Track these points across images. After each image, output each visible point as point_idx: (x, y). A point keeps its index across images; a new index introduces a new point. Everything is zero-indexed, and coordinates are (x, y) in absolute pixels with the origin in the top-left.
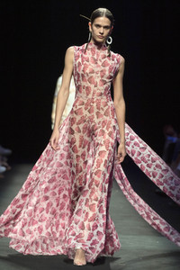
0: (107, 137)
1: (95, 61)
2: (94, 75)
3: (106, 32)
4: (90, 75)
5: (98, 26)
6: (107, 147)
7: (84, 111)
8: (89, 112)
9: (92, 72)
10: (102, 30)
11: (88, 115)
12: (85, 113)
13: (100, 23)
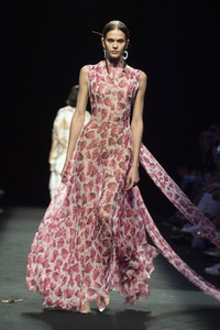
0: (118, 167)
1: (111, 81)
2: (110, 96)
3: (121, 46)
4: (106, 96)
5: (111, 40)
6: (117, 179)
7: (96, 134)
8: (103, 136)
9: (109, 93)
10: (115, 44)
11: (101, 139)
12: (98, 136)
13: (112, 37)
